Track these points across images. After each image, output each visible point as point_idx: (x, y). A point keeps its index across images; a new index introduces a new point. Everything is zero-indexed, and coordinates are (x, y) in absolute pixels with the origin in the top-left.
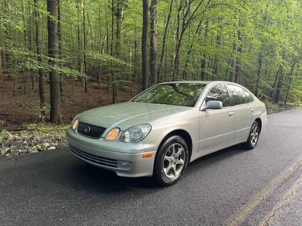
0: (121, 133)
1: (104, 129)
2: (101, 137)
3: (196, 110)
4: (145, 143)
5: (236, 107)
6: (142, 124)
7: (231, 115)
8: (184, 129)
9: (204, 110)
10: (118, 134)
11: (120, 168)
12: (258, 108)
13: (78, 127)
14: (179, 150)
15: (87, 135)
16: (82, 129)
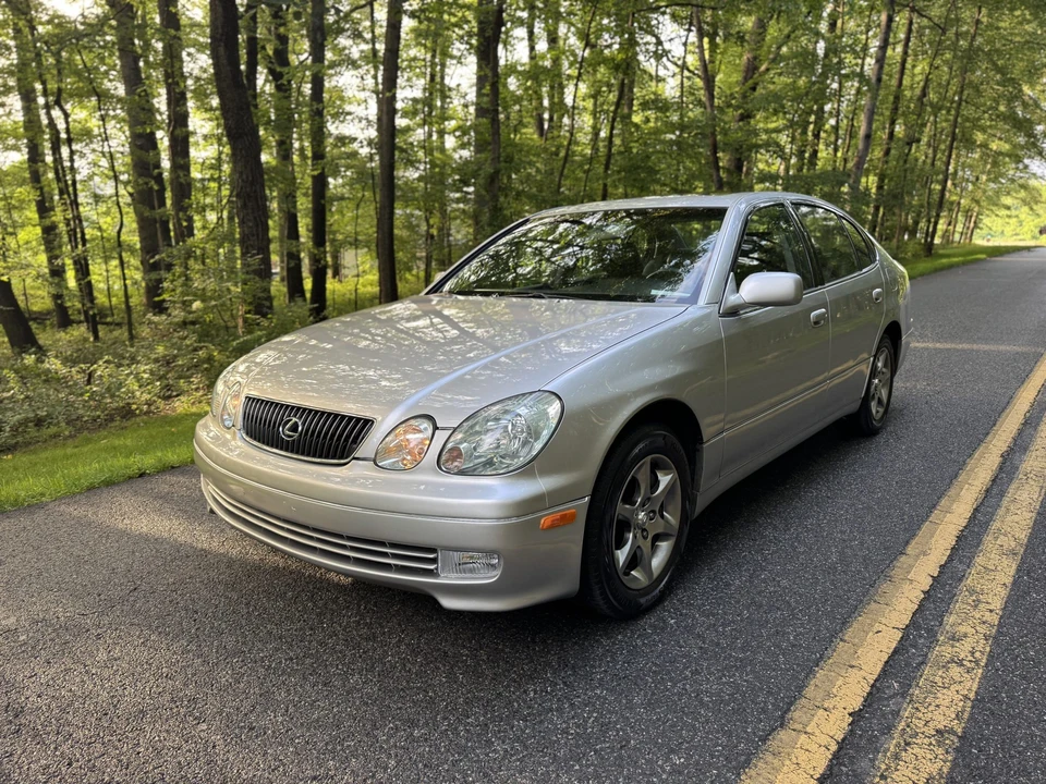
1: (367, 423)
2: (354, 458)
3: (710, 313)
4: (546, 471)
5: (830, 289)
6: (524, 395)
7: (816, 323)
8: (676, 397)
9: (733, 312)
10: (428, 442)
11: (451, 579)
12: (891, 284)
13: (246, 416)
14: (664, 480)
15: (292, 452)
16: (264, 425)
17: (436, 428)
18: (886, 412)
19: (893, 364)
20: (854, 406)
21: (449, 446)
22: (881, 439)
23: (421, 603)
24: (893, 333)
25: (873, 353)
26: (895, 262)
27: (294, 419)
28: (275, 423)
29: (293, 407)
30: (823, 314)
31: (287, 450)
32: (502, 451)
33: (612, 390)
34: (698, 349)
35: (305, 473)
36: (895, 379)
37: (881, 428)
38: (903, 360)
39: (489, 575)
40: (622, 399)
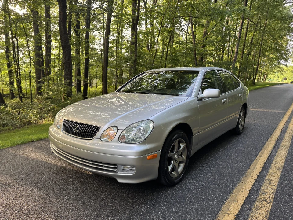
1: (98, 128)
2: (94, 138)
3: (195, 100)
4: (149, 143)
5: (227, 94)
6: (143, 121)
7: (224, 103)
8: (186, 122)
9: (201, 99)
10: (116, 134)
11: (121, 174)
12: (244, 93)
13: (64, 125)
14: (182, 146)
15: (77, 136)
16: (69, 128)
17: (118, 130)
18: (243, 128)
19: (245, 114)
20: (234, 126)
21: (122, 135)
22: (242, 135)
23: (112, 180)
24: (245, 106)
25: (240, 112)
26: (245, 87)
27: (78, 126)
28: (72, 127)
29: (77, 123)
30: (226, 100)
31: (75, 135)
32: (136, 136)
33: (168, 120)
34: (191, 109)
35: (79, 142)
36: (246, 119)
37: (242, 132)
38: (248, 113)
39: (132, 173)
40: (170, 123)
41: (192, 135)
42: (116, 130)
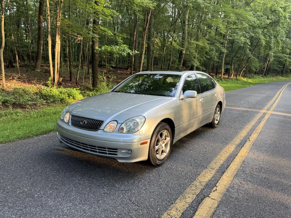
0: (119, 125)
41: (174, 127)
42: (116, 123)
